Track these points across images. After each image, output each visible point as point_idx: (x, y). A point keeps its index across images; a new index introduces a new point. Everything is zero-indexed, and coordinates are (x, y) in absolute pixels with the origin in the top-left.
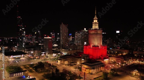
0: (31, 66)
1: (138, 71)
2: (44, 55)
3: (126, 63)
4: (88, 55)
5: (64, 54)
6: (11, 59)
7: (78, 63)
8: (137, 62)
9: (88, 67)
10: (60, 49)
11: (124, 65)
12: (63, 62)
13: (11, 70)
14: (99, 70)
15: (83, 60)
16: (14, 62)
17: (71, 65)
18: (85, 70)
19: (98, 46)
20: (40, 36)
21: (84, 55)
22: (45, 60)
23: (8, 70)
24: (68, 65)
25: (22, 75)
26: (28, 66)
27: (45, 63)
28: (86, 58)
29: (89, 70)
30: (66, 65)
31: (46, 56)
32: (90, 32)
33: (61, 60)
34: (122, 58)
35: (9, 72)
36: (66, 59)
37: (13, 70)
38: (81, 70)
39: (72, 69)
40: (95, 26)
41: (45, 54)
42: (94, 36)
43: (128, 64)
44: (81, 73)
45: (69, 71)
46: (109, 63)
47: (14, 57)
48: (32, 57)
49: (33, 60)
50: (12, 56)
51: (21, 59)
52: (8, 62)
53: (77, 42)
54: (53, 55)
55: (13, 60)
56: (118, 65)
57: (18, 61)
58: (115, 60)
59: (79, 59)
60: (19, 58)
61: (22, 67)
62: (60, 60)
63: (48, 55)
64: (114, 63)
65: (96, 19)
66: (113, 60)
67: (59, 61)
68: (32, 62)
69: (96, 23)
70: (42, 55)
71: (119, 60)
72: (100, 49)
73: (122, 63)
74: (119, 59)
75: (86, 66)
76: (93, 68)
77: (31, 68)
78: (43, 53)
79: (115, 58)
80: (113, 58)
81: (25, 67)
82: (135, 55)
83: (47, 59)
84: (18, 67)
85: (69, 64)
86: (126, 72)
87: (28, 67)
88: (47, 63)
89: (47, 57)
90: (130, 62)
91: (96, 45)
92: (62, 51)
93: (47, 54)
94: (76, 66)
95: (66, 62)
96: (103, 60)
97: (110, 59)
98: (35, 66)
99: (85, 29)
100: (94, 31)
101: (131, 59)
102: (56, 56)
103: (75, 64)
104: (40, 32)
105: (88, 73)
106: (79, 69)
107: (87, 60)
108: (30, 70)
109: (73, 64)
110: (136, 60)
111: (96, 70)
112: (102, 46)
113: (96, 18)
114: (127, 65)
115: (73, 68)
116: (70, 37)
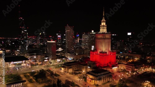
0: (32, 74)
1: (150, 82)
2: (47, 61)
3: (137, 72)
4: (94, 63)
5: (70, 59)
6: (11, 65)
7: (84, 71)
8: (149, 69)
9: (93, 78)
10: (65, 53)
11: (134, 74)
12: (67, 70)
13: (10, 80)
14: (107, 81)
15: (89, 67)
16: (14, 69)
17: (76, 74)
18: (90, 81)
19: (106, 53)
20: (45, 37)
21: (90, 63)
22: (48, 66)
23: (7, 79)
24: (72, 73)
25: (20, 86)
26: (29, 74)
27: (48, 70)
28: (92, 66)
29: (95, 81)
30: (70, 74)
31: (49, 62)
32: (97, 36)
33: (65, 67)
34: (132, 66)
35: (7, 82)
36: (70, 67)
37: (12, 79)
38: (86, 80)
39: (76, 79)
40: (103, 30)
41: (48, 59)
42: (101, 41)
43: (140, 73)
44: (85, 85)
45: (72, 82)
46: (118, 72)
47: (14, 63)
48: (34, 63)
49: (35, 66)
50: (12, 62)
51: (22, 65)
52: (8, 68)
53: (84, 46)
54: (57, 61)
55: (13, 66)
56: (128, 75)
57: (18, 68)
58: (125, 68)
59: (85, 67)
60: (20, 64)
61: (22, 76)
62: (63, 67)
63: (52, 61)
64: (124, 71)
65: (104, 22)
66: (122, 67)
67: (63, 69)
68: (34, 69)
69: (104, 26)
70: (45, 61)
71: (129, 68)
72: (108, 55)
73: (133, 71)
74: (129, 66)
75: (91, 77)
76: (100, 79)
77: (31, 77)
78: (46, 58)
79: (124, 65)
80: (123, 65)
81: (25, 76)
82: (148, 61)
83: (50, 66)
84: (18, 76)
85: (74, 72)
86: (136, 84)
87: (28, 76)
88: (50, 70)
89: (51, 63)
90: (141, 70)
91: (104, 51)
92: (67, 55)
93: (50, 60)
94: (81, 74)
95: (70, 71)
96: (111, 68)
97: (119, 66)
98: (36, 74)
99: (93, 31)
100: (102, 35)
101: (142, 67)
102: (60, 62)
103: (80, 72)
104: (45, 33)
105: (93, 85)
106: (84, 79)
107: (93, 68)
108: (30, 79)
109: (78, 72)
110: (149, 67)
111: (102, 81)
112: (110, 52)
113: (103, 20)
114: (138, 73)
115: (77, 77)
116: (78, 38)
